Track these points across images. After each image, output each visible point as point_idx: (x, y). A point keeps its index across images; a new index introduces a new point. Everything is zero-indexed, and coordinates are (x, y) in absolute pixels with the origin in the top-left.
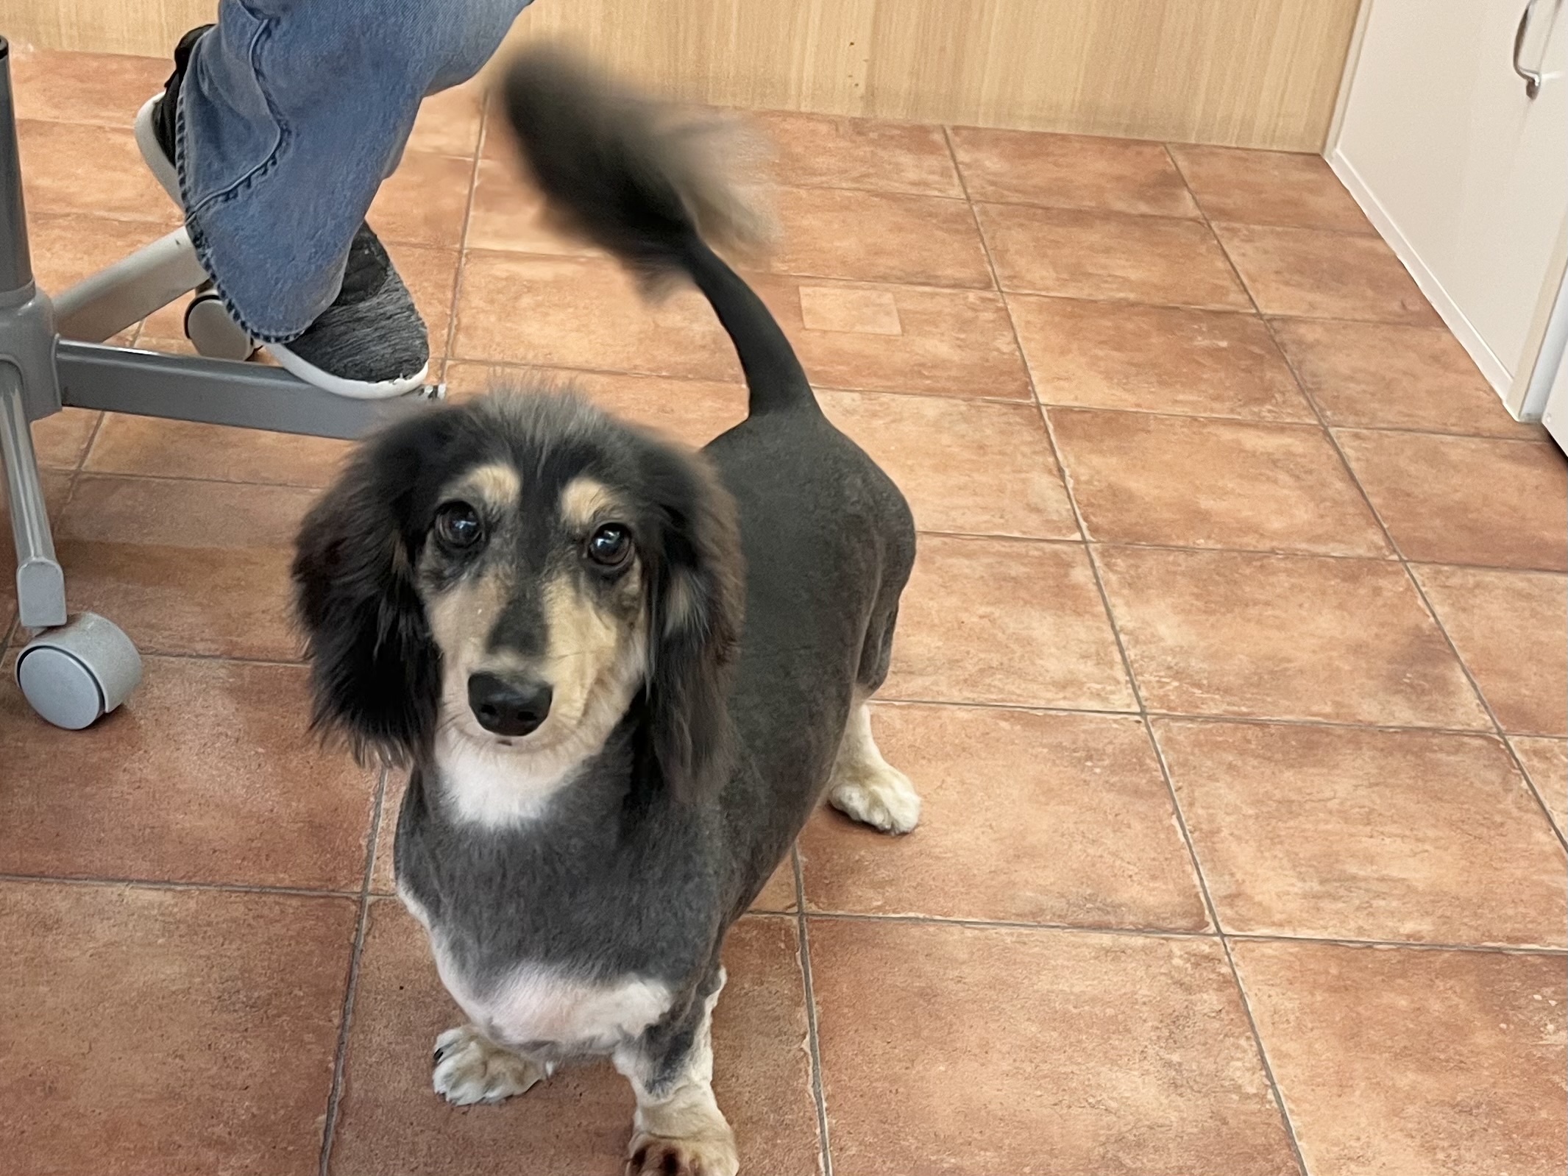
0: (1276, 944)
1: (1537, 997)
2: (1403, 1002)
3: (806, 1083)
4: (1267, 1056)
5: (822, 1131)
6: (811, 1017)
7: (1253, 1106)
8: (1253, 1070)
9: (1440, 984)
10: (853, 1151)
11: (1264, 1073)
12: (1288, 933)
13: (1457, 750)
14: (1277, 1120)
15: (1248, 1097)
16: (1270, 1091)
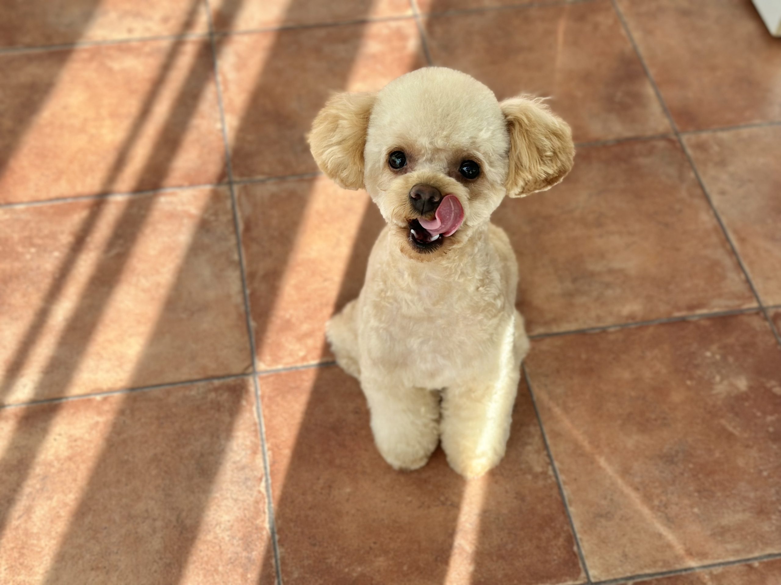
0: (548, 341)
1: (708, 354)
2: (626, 375)
3: (263, 521)
4: (547, 437)
5: (276, 561)
6: (264, 461)
7: (541, 483)
8: (538, 452)
9: (649, 355)
10: (296, 575)
11: (545, 453)
12: (555, 329)
13: (651, 152)
14: (555, 492)
15: (536, 476)
16: (550, 468)
